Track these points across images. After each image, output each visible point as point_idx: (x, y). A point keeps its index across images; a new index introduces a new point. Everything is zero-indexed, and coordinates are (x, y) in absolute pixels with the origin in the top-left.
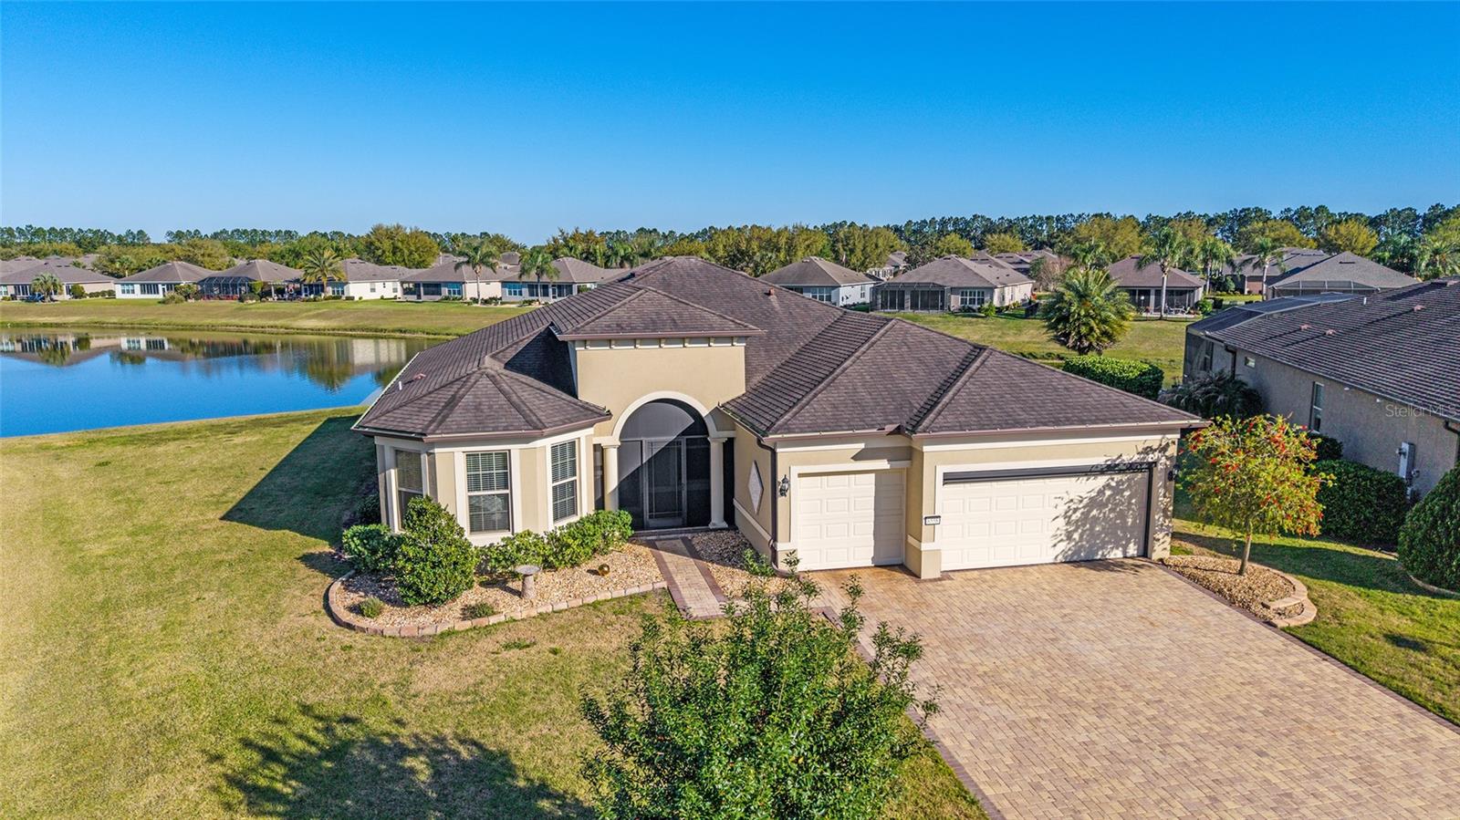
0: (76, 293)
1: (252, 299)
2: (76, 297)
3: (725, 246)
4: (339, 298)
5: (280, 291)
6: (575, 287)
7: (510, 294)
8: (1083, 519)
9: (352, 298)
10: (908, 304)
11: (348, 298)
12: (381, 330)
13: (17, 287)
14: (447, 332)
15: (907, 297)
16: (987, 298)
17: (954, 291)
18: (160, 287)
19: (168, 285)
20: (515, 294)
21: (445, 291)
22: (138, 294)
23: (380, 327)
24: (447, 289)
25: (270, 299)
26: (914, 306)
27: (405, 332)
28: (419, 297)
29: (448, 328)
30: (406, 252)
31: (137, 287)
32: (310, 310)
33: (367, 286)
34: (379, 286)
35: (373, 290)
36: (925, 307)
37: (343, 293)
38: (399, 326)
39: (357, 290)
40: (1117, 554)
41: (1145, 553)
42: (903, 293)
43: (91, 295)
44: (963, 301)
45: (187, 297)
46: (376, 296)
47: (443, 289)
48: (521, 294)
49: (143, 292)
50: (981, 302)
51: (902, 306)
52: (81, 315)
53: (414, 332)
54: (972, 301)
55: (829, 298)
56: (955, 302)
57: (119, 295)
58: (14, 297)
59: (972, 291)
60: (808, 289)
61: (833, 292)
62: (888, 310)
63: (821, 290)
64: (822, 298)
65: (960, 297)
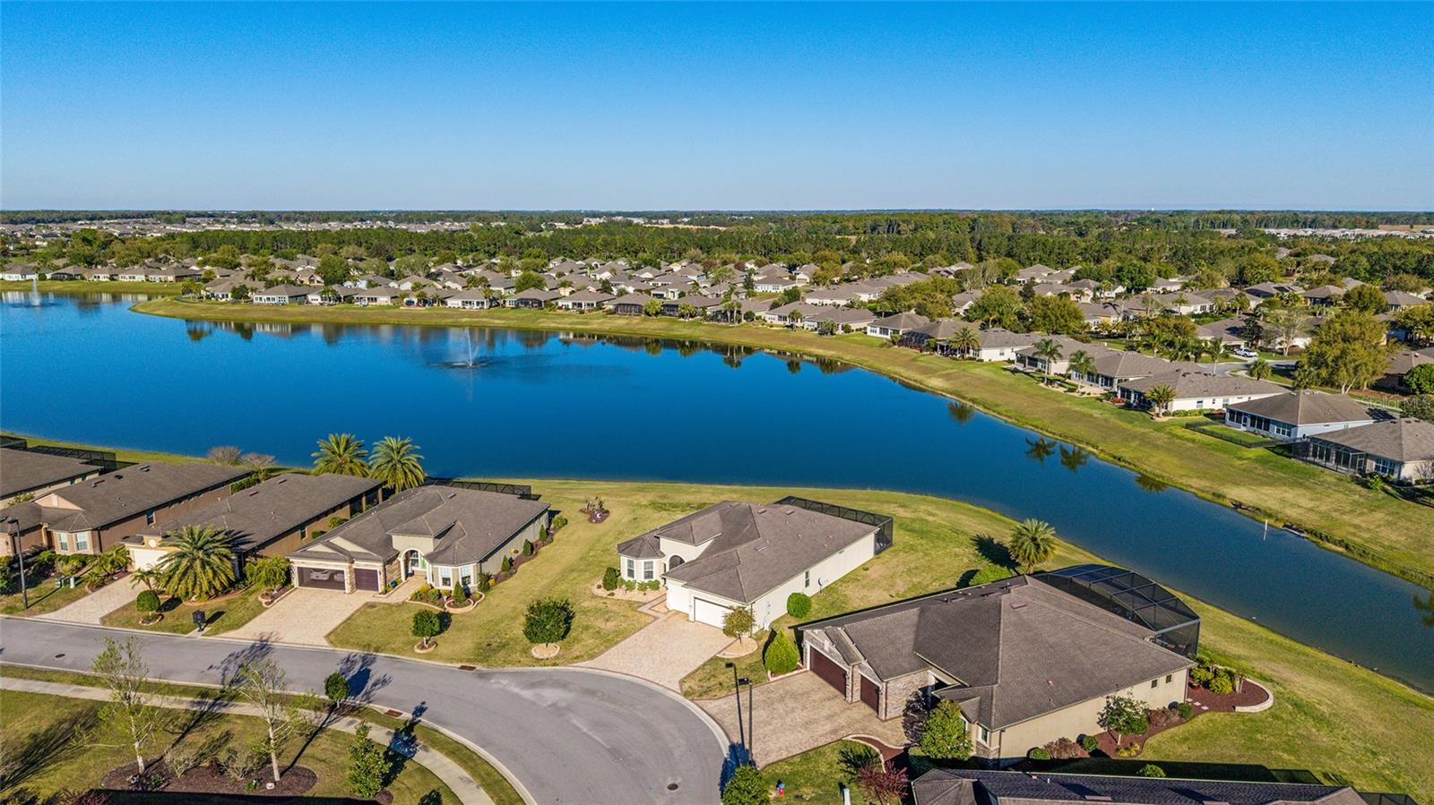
0: (847, 329)
1: (926, 351)
2: (846, 332)
4: (973, 360)
5: (942, 347)
6: (1116, 380)
9: (982, 361)
11: (980, 361)
13: (818, 323)
14: (995, 409)
16: (1396, 469)
17: (1369, 456)
20: (1079, 377)
22: (878, 334)
25: (934, 354)
26: (1338, 461)
29: (997, 405)
30: (1053, 318)
31: (878, 329)
32: (946, 369)
33: (998, 351)
34: (1008, 349)
35: (1002, 354)
36: (1345, 463)
37: (977, 355)
39: (988, 355)
43: (857, 330)
44: (1378, 467)
45: (894, 343)
46: (1005, 358)
48: (1083, 378)
49: (881, 333)
50: (1392, 472)
51: (1328, 459)
52: (834, 350)
54: (1384, 470)
55: (1289, 434)
56: (1369, 466)
57: (869, 333)
58: (816, 329)
59: (1385, 461)
60: (1275, 423)
61: (1293, 429)
62: (1317, 460)
63: (1284, 425)
64: (1284, 432)
65: (1375, 464)
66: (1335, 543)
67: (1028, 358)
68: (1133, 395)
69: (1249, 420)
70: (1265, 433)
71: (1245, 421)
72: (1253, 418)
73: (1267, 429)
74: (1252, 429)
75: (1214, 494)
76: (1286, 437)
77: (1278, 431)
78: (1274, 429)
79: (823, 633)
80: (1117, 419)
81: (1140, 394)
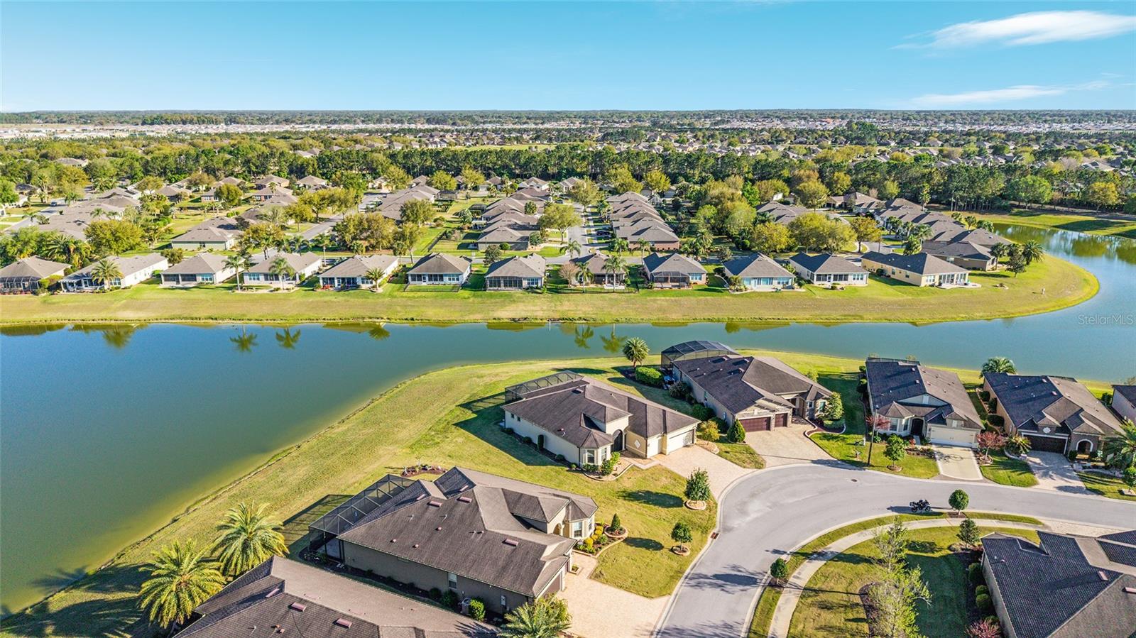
1: (44, 293)
4: (119, 288)
6: (295, 274)
7: (250, 279)
8: (686, 439)
10: (502, 285)
11: (125, 288)
12: (196, 319)
15: (502, 282)
16: (539, 282)
17: (525, 279)
20: (254, 279)
21: (199, 279)
23: (194, 316)
24: (201, 278)
25: (61, 292)
26: (505, 286)
27: (216, 319)
28: (178, 282)
33: (132, 276)
34: (136, 273)
35: (135, 277)
36: (511, 286)
37: (120, 284)
38: (206, 315)
40: (690, 444)
42: (499, 281)
44: (529, 283)
47: (197, 277)
48: (258, 279)
50: (537, 283)
51: (499, 286)
53: (222, 319)
54: (533, 283)
55: (458, 280)
56: (525, 283)
59: (533, 280)
60: (446, 275)
61: (459, 276)
62: (494, 288)
63: (453, 275)
64: (454, 279)
65: (527, 282)
66: (578, 320)
67: (182, 275)
68: (336, 281)
69: (427, 278)
70: (442, 283)
71: (424, 278)
72: (429, 275)
73: (442, 280)
74: (431, 282)
75: (495, 319)
76: (456, 282)
77: (450, 279)
78: (446, 279)
79: (753, 407)
80: (350, 297)
81: (343, 279)
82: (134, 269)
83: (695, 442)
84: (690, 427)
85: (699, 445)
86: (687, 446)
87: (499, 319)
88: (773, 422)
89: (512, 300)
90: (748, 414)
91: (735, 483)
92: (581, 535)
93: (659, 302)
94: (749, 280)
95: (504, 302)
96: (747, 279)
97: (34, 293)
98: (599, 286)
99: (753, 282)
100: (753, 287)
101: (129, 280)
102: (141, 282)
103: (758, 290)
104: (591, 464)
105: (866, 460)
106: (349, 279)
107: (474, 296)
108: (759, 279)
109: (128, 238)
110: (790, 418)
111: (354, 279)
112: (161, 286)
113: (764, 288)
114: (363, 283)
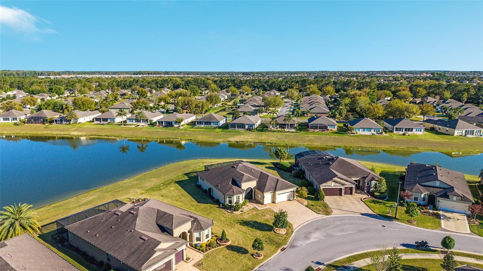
1: (47, 124)
3: (181, 102)
4: (76, 123)
5: (56, 121)
6: (149, 120)
7: (129, 121)
8: (289, 196)
10: (236, 127)
11: (79, 123)
12: (101, 136)
15: (236, 126)
16: (254, 127)
17: (246, 124)
18: (10, 119)
19: (13, 118)
20: (131, 121)
21: (109, 121)
23: (100, 135)
24: (110, 120)
25: (54, 124)
26: (238, 128)
27: (108, 136)
28: (101, 122)
32: (71, 128)
33: (83, 118)
34: (86, 118)
36: (240, 128)
37: (77, 121)
38: (105, 134)
40: (291, 199)
41: (294, 199)
42: (235, 125)
44: (248, 127)
45: (23, 123)
47: (108, 120)
48: (133, 121)
50: (252, 127)
51: (235, 128)
53: (111, 136)
54: (250, 127)
55: (217, 124)
56: (247, 127)
59: (250, 125)
60: (212, 122)
61: (218, 123)
62: (232, 128)
63: (215, 122)
64: (215, 124)
65: (248, 126)
66: (267, 143)
67: (102, 119)
68: (164, 123)
69: (204, 123)
70: (210, 126)
71: (203, 123)
72: (205, 122)
73: (210, 124)
74: (206, 125)
75: (228, 141)
76: (216, 125)
77: (214, 124)
78: (212, 124)
79: (331, 182)
80: (169, 130)
81: (167, 122)
82: (84, 116)
83: (295, 198)
84: (292, 190)
85: (297, 200)
86: (289, 200)
87: (230, 141)
88: (343, 191)
89: (239, 133)
90: (328, 186)
91: (309, 221)
92: (200, 240)
93: (310, 137)
94: (359, 129)
95: (235, 134)
96: (358, 129)
97: (43, 124)
98: (283, 129)
99: (361, 130)
100: (361, 132)
101: (81, 120)
102: (87, 122)
103: (363, 134)
104: (229, 204)
105: (394, 216)
106: (169, 122)
107: (222, 131)
108: (364, 128)
109: (88, 105)
110: (354, 190)
111: (172, 122)
112: (94, 123)
113: (367, 133)
114: (175, 124)
